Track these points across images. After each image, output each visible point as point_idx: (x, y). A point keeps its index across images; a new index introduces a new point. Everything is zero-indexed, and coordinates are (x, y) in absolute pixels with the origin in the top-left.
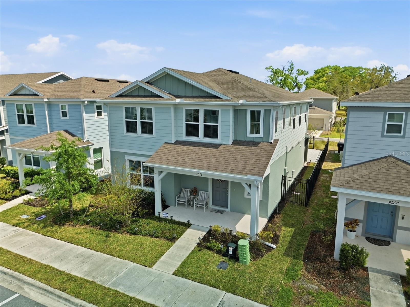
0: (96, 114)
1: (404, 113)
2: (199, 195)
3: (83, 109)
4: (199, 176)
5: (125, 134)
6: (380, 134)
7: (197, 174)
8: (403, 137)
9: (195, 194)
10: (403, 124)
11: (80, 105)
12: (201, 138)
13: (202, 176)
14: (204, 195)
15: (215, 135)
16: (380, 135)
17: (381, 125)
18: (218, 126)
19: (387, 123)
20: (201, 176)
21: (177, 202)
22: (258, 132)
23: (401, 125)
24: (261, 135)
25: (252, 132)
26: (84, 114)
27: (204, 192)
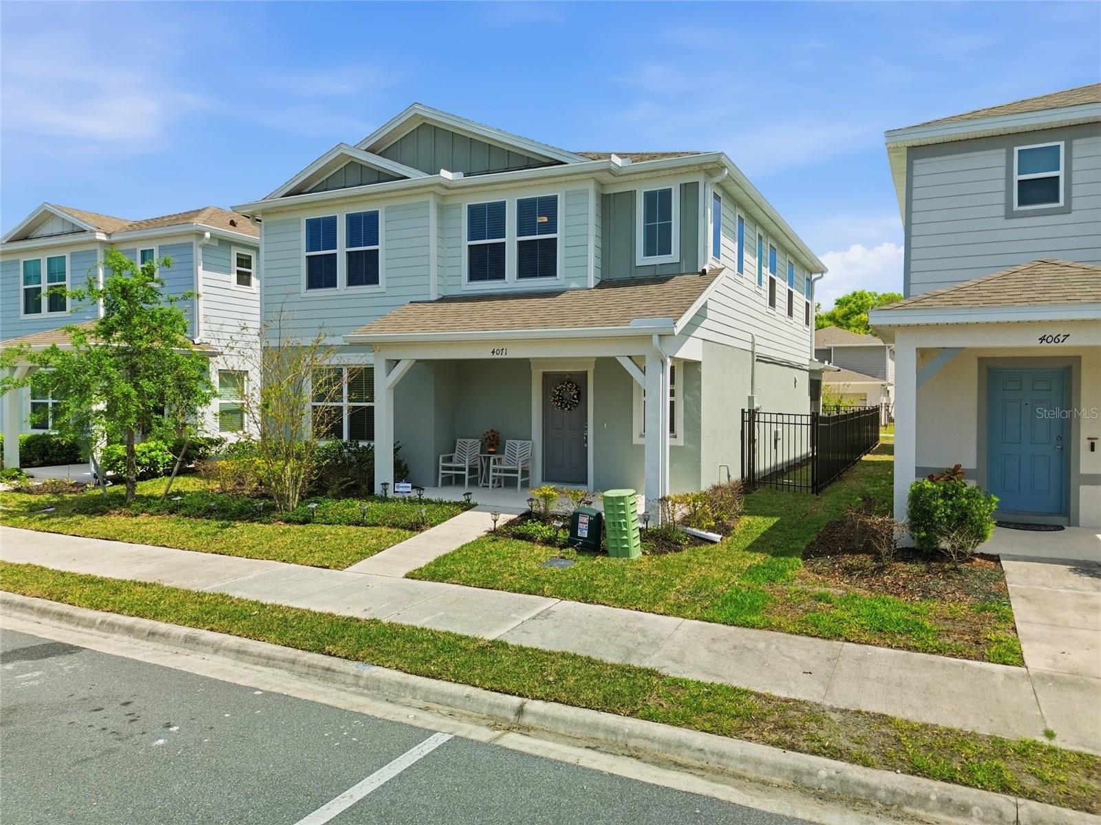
0: (234, 277)
1: (1062, 144)
2: (506, 451)
3: (198, 253)
4: (500, 356)
5: (303, 295)
6: (1001, 210)
7: (493, 352)
8: (1067, 210)
9: (492, 450)
10: (1061, 173)
11: (190, 245)
12: (511, 280)
13: (506, 357)
14: (518, 450)
15: (549, 269)
16: (1003, 214)
17: (1001, 185)
18: (555, 240)
19: (1017, 177)
20: (504, 356)
21: (441, 471)
22: (666, 250)
23: (1057, 178)
24: (674, 256)
25: (649, 252)
26: (200, 268)
27: (518, 443)
